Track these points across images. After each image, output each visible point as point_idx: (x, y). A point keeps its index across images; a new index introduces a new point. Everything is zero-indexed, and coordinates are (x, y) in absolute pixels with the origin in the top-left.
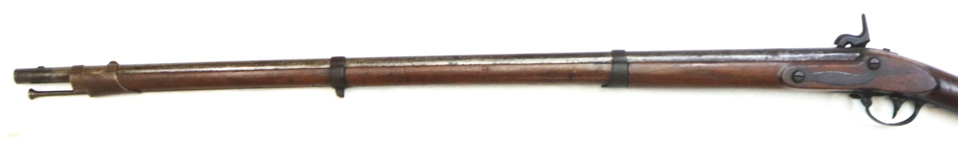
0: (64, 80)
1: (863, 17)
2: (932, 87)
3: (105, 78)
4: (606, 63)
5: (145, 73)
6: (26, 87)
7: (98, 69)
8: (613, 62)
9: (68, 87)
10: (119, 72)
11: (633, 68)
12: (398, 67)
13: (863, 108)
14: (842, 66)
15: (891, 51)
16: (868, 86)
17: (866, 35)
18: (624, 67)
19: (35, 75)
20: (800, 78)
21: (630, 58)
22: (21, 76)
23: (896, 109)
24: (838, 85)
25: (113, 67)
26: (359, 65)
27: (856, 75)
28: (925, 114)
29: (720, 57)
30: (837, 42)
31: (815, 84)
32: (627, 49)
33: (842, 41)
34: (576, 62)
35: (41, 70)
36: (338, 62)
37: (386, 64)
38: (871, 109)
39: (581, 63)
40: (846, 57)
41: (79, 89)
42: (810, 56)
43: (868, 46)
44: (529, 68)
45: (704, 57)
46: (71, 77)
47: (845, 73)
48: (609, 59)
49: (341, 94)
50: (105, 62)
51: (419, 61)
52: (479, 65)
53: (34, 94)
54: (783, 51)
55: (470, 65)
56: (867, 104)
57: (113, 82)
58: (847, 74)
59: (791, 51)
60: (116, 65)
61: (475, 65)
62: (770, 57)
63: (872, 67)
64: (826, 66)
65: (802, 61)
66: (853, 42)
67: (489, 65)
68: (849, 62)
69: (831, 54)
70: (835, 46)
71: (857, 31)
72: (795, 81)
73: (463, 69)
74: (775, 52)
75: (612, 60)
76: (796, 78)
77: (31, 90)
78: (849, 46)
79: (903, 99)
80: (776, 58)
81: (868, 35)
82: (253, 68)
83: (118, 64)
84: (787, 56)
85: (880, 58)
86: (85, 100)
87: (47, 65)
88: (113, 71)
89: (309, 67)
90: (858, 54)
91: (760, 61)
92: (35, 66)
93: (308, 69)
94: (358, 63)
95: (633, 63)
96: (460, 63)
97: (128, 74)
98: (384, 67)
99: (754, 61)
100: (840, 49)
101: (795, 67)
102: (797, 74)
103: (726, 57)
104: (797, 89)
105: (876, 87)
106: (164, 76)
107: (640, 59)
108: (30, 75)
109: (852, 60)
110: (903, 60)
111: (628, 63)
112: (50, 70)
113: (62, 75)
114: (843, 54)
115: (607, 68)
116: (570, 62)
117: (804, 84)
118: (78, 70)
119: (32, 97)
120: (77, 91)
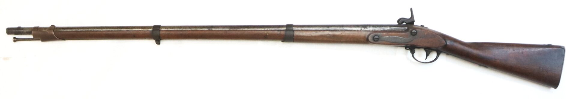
0: (29, 33)
1: (411, 9)
2: (443, 45)
3: (49, 33)
4: (283, 30)
5: (67, 31)
6: (12, 36)
7: (45, 28)
8: (286, 30)
9: (31, 37)
10: (55, 30)
11: (296, 33)
12: (185, 31)
13: (411, 54)
14: (399, 33)
15: (425, 26)
16: (412, 43)
17: (412, 18)
18: (291, 33)
19: (16, 31)
20: (376, 39)
21: (295, 28)
22: (10, 31)
23: (427, 55)
24: (396, 43)
25: (53, 28)
26: (166, 29)
27: (405, 38)
28: (443, 58)
29: (338, 28)
30: (398, 21)
31: (384, 42)
32: (295, 23)
33: (400, 21)
34: (268, 29)
35: (19, 28)
36: (157, 28)
37: (179, 29)
38: (415, 55)
39: (271, 30)
40: (400, 29)
41: (36, 38)
42: (382, 29)
43: (415, 24)
44: (246, 32)
45: (330, 28)
46: (33, 32)
47: (399, 37)
48: (284, 29)
49: (158, 43)
50: (48, 25)
51: (194, 28)
52: (223, 30)
53: (15, 40)
54: (370, 26)
55: (219, 30)
56: (413, 53)
57: (52, 35)
58: (400, 37)
59: (374, 26)
60: (54, 27)
61: (220, 30)
62: (363, 29)
63: (414, 34)
64: (390, 34)
65: (379, 31)
66: (406, 22)
67: (227, 30)
68: (402, 32)
69: (393, 28)
70: (398, 23)
71: (408, 16)
72: (374, 40)
73: (214, 32)
74: (365, 26)
75: (286, 29)
76: (374, 39)
77: (14, 38)
78: (404, 24)
79: (431, 50)
80: (366, 29)
81: (414, 18)
82: (117, 30)
83: (55, 26)
84: (371, 29)
85: (417, 30)
86: (39, 43)
87: (23, 26)
88: (52, 30)
89: (143, 30)
90: (406, 28)
91: (358, 31)
92: (16, 26)
93: (143, 31)
94: (166, 28)
95: (296, 30)
96: (214, 29)
97: (59, 31)
98: (178, 30)
99: (355, 31)
100: (399, 25)
101: (374, 34)
102: (376, 37)
103: (341, 28)
104: (376, 45)
105: (415, 44)
106: (76, 33)
107: (299, 29)
108: (14, 31)
109: (404, 30)
110: (430, 31)
111: (293, 31)
112: (23, 29)
113: (29, 31)
114: (399, 28)
115: (283, 33)
116: (266, 29)
117: (379, 42)
118: (36, 29)
119: (15, 41)
120: (35, 39)
